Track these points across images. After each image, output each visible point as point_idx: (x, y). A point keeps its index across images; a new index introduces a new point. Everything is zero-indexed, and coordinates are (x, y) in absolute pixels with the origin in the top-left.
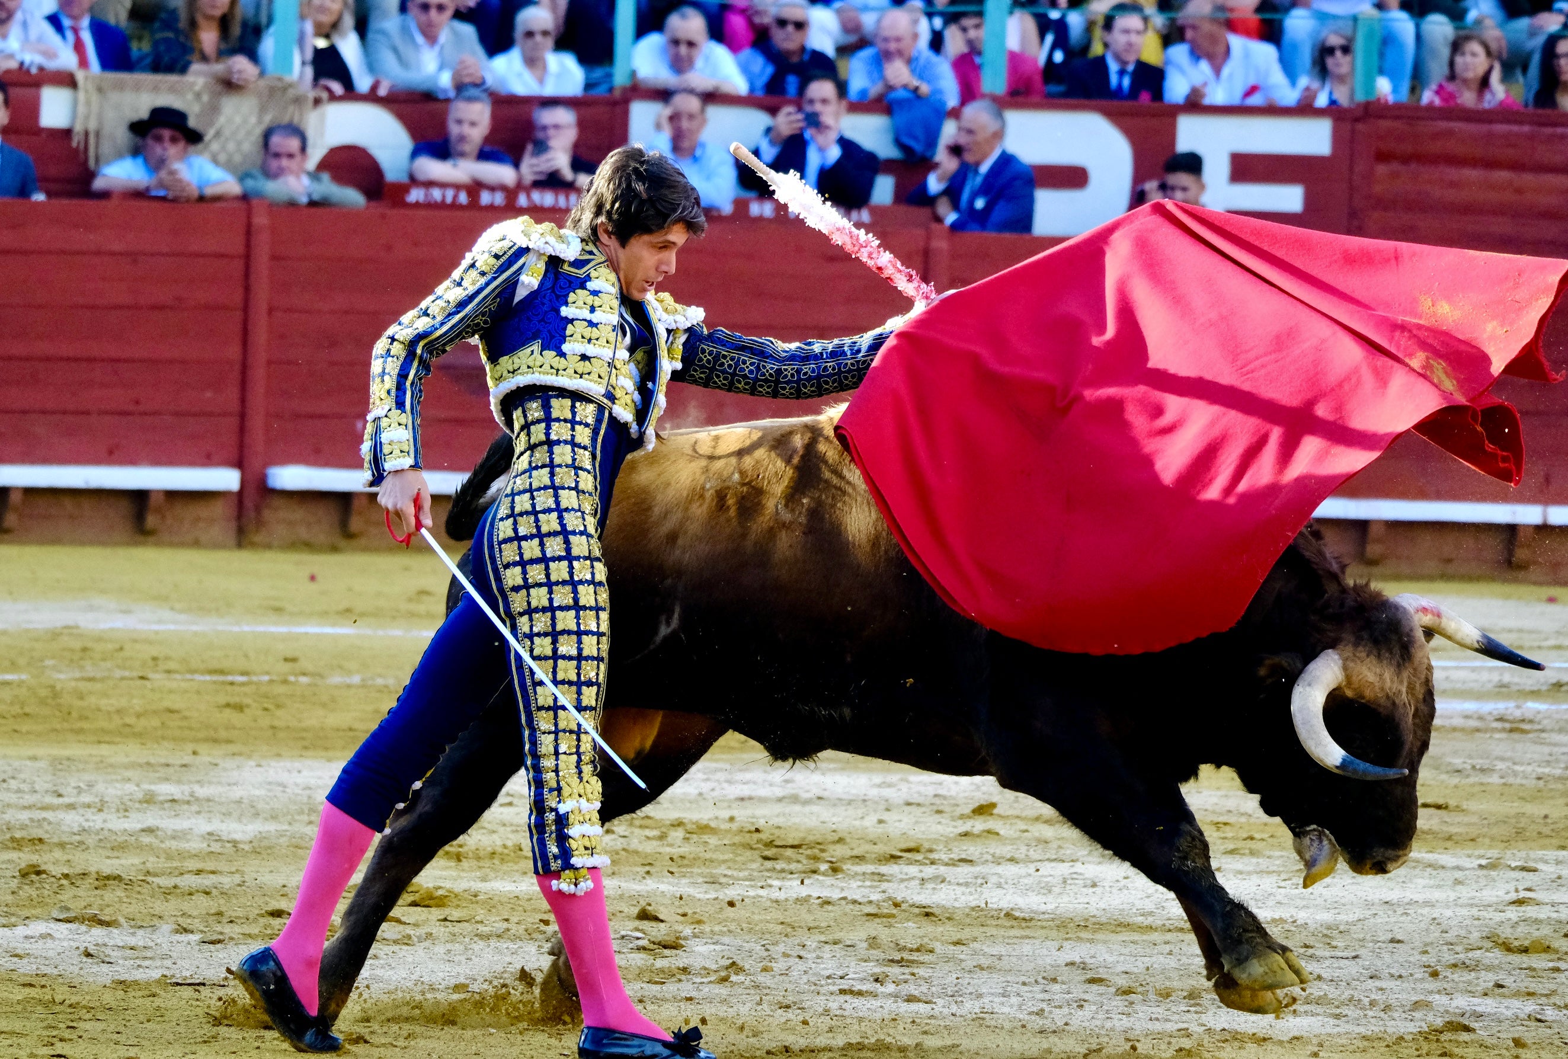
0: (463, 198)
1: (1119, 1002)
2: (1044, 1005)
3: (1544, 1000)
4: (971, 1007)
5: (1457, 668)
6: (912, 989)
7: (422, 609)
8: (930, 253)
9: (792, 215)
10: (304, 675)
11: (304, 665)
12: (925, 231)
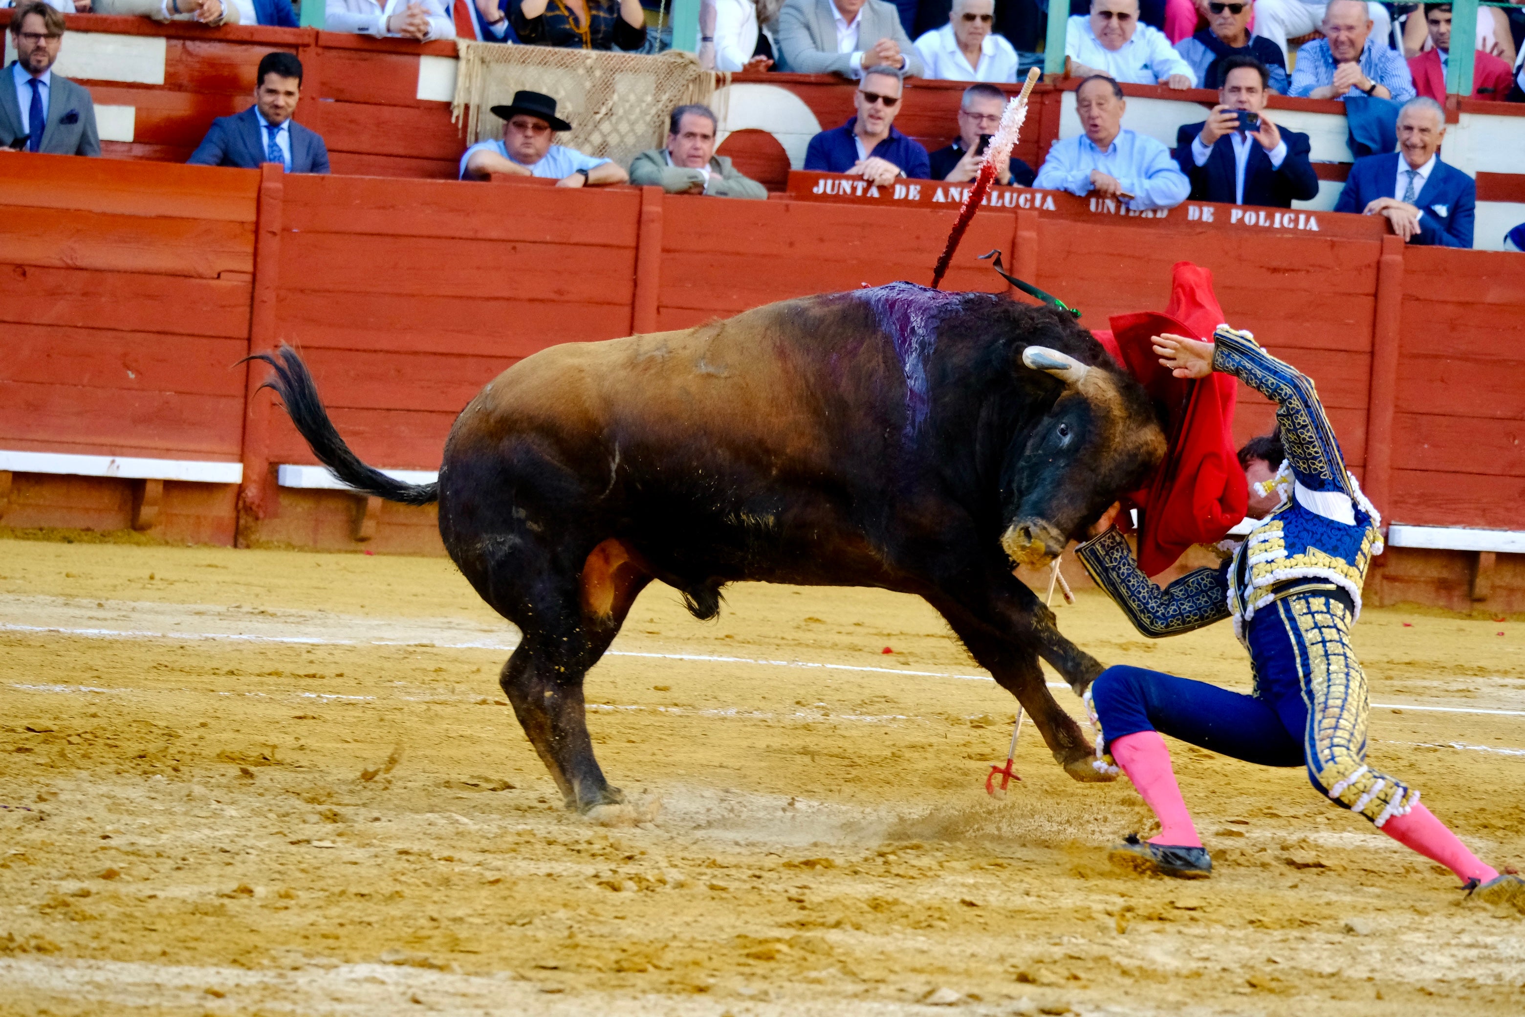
7: (808, 637)
8: (1382, 266)
9: (1234, 220)
10: (676, 705)
11: (676, 694)
12: (1378, 243)
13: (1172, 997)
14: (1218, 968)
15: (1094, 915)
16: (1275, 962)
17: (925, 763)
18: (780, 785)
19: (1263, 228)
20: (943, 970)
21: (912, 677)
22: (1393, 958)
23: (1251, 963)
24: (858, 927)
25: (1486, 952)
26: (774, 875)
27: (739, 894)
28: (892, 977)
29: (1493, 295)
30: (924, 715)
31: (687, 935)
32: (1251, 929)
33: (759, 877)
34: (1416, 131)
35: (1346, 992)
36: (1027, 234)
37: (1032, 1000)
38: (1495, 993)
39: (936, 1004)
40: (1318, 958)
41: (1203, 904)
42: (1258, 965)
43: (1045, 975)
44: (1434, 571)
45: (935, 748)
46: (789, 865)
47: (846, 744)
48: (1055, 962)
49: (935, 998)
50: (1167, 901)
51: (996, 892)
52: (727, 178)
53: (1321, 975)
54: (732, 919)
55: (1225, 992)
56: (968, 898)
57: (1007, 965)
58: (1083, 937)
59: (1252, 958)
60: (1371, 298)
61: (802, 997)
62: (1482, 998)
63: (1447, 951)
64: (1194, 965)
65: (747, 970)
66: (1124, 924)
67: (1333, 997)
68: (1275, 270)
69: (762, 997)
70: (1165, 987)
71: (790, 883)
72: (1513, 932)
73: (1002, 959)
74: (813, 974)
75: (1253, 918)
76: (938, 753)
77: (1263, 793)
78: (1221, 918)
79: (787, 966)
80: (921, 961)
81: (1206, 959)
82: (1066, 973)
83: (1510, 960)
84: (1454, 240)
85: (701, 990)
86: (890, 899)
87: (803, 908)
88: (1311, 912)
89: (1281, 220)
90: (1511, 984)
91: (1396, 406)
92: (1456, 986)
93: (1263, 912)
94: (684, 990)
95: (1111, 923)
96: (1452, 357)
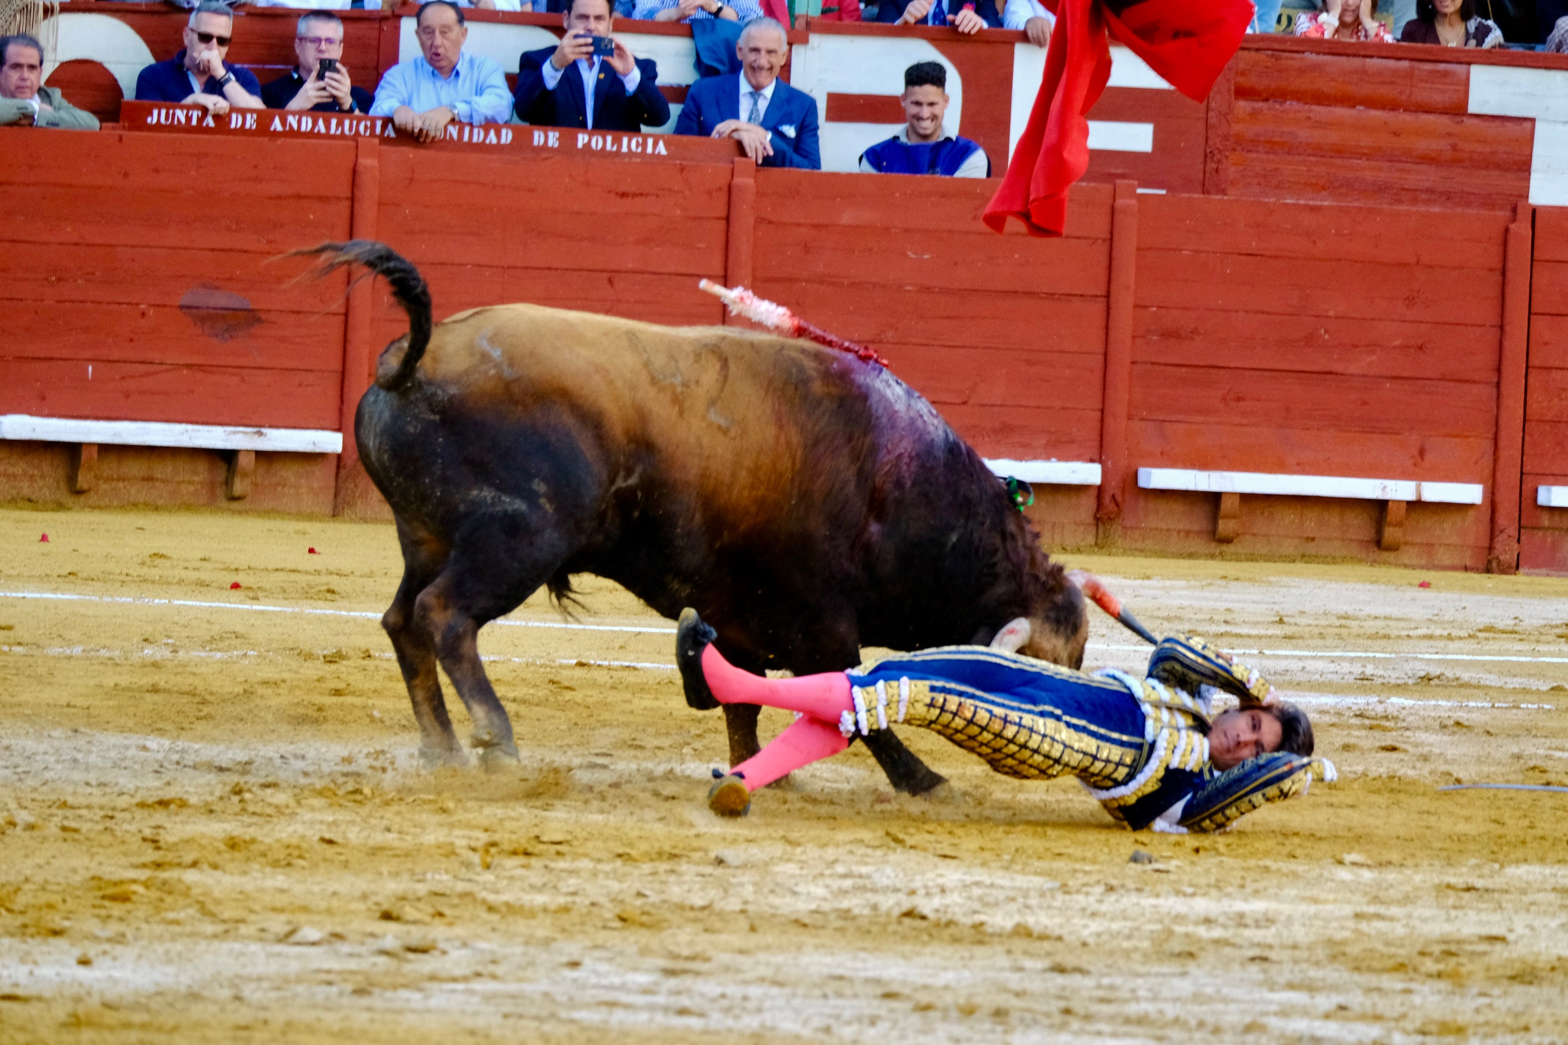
0: (210, 122)
1: (915, 1020)
2: (832, 1022)
3: (1392, 1024)
4: (751, 1022)
5: (1314, 657)
6: (685, 1001)
7: (155, 573)
8: (734, 190)
9: (580, 145)
10: (20, 644)
11: (19, 633)
12: (729, 166)
13: (541, 933)
14: (587, 902)
15: (458, 851)
16: (644, 896)
17: (280, 700)
18: (130, 724)
19: (611, 153)
20: (305, 909)
21: (262, 612)
22: (766, 890)
23: (621, 897)
24: (215, 867)
25: (861, 882)
26: (127, 815)
27: (92, 836)
28: (252, 917)
29: (847, 218)
30: (275, 651)
31: (39, 878)
32: (619, 862)
33: (112, 818)
34: (763, 53)
35: (718, 925)
36: (368, 162)
37: (397, 937)
38: (871, 923)
39: (299, 944)
40: (689, 891)
41: (569, 837)
42: (628, 900)
43: (409, 912)
45: (289, 683)
46: (142, 805)
47: (197, 682)
48: (419, 899)
49: (298, 937)
50: (532, 835)
51: (356, 829)
52: (58, 109)
53: (692, 908)
54: (86, 860)
55: (595, 926)
56: (327, 836)
57: (370, 903)
58: (447, 872)
59: (621, 891)
60: (724, 222)
61: (160, 938)
62: (859, 929)
63: (821, 882)
64: (562, 900)
65: (103, 912)
66: (489, 859)
67: (706, 930)
68: (623, 195)
69: (119, 939)
70: (533, 923)
71: (144, 823)
72: (887, 862)
73: (364, 897)
74: (171, 915)
75: (620, 852)
76: (291, 690)
77: (626, 725)
78: (588, 852)
79: (144, 908)
80: (281, 900)
81: (574, 894)
82: (431, 910)
83: (886, 890)
84: (806, 162)
85: (56, 933)
86: (247, 838)
87: (158, 848)
88: (681, 845)
89: (629, 144)
90: (888, 914)
92: (832, 917)
93: (631, 845)
94: (39, 933)
95: (476, 858)
96: (807, 281)
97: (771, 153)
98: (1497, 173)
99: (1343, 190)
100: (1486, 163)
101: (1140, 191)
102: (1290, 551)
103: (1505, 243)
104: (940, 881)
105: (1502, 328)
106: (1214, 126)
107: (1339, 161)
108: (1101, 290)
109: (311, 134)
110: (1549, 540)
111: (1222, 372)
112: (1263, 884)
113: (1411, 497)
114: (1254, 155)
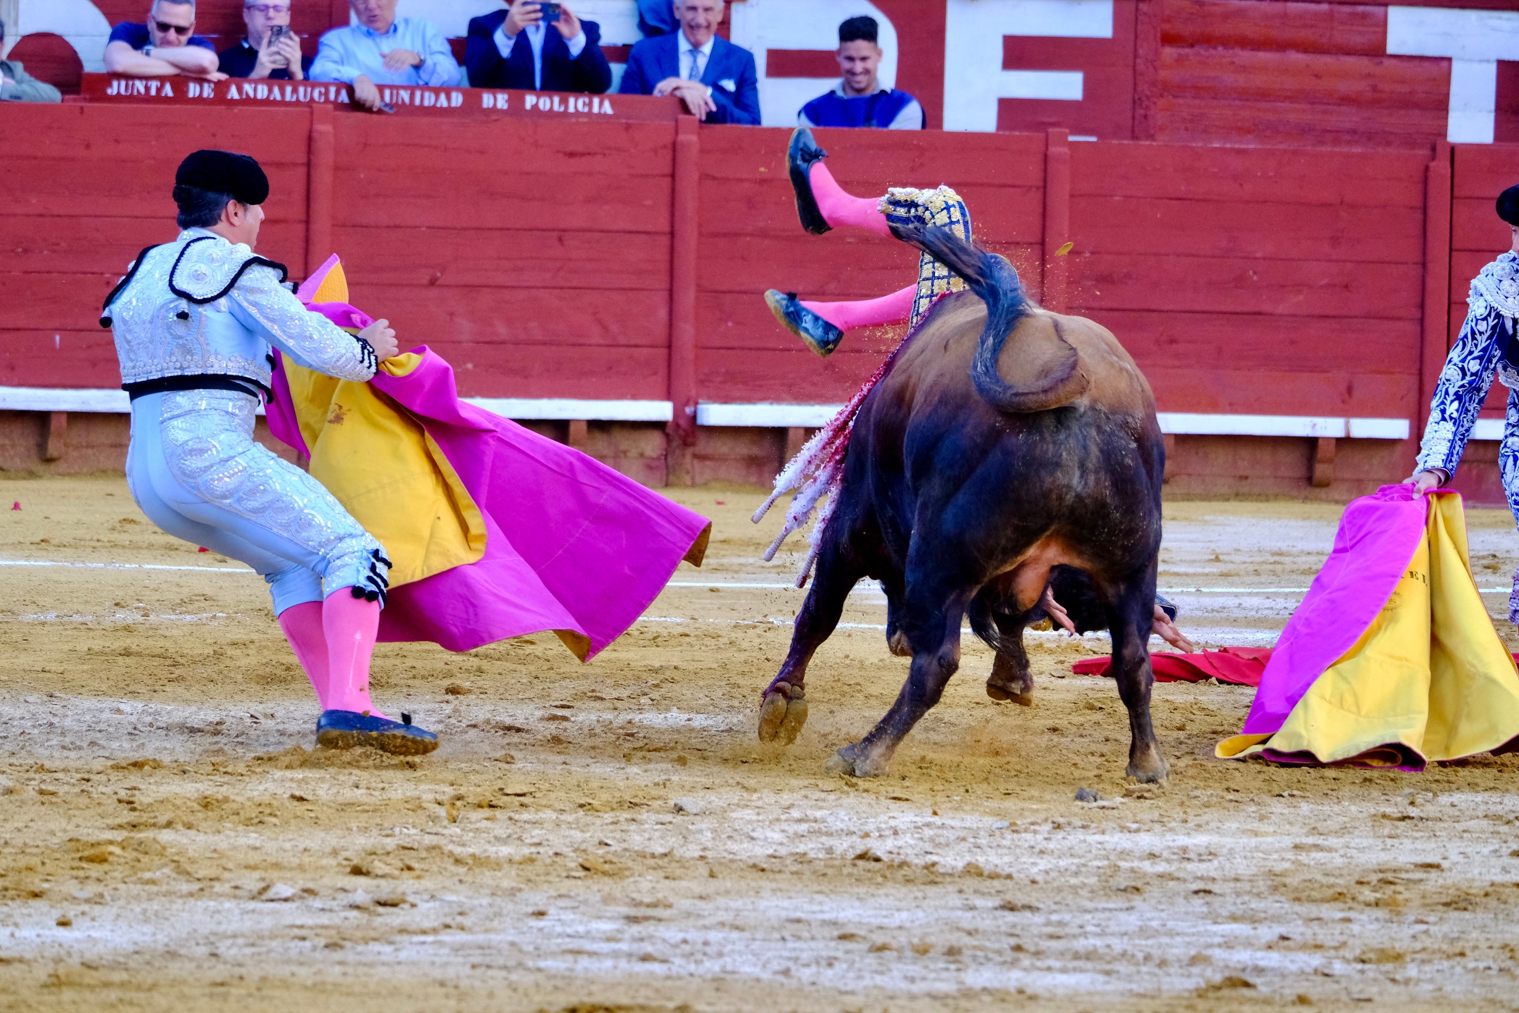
0: (168, 90)
1: (871, 960)
2: (790, 964)
3: (1332, 953)
4: (712, 966)
5: (1250, 594)
6: (648, 948)
7: (124, 539)
8: (678, 147)
9: (528, 106)
12: (673, 123)
13: (506, 884)
14: (551, 853)
15: (424, 805)
16: (607, 844)
17: (250, 660)
18: (104, 687)
19: (558, 114)
20: (277, 866)
21: (230, 575)
22: (724, 836)
23: (583, 847)
24: (189, 827)
25: (816, 826)
26: (103, 778)
27: (68, 798)
28: (227, 875)
30: (245, 612)
31: (18, 841)
32: (581, 812)
33: (88, 780)
34: (700, 11)
35: (678, 872)
36: (323, 128)
37: (367, 892)
38: (826, 866)
39: (272, 900)
40: (649, 839)
41: (533, 790)
42: (591, 849)
43: (379, 867)
44: (744, 448)
45: (257, 644)
46: (117, 767)
47: (168, 644)
48: (388, 853)
49: (270, 894)
50: (496, 788)
51: (326, 786)
52: (19, 82)
53: (653, 856)
54: (64, 823)
55: (559, 876)
56: (298, 793)
57: (340, 858)
58: (414, 827)
59: (584, 842)
60: (669, 179)
61: (137, 898)
62: (815, 872)
63: (777, 828)
64: (526, 851)
65: (81, 873)
66: (455, 813)
67: (667, 878)
68: (572, 155)
69: (98, 900)
70: (499, 874)
71: (120, 785)
72: (841, 806)
73: (335, 852)
74: (147, 875)
75: (582, 802)
76: (259, 650)
77: (585, 676)
78: (551, 803)
79: (120, 868)
80: (254, 858)
81: (539, 844)
82: (400, 865)
83: (840, 833)
84: (746, 117)
85: (36, 895)
86: (220, 797)
87: (134, 809)
88: (640, 794)
89: (577, 104)
90: (843, 857)
91: (698, 286)
92: (788, 862)
93: (592, 795)
94: (19, 896)
95: (442, 812)
96: (751, 235)
97: (714, 108)
98: (1417, 112)
99: (1268, 133)
100: (1406, 103)
101: (1071, 138)
102: (1225, 490)
103: (1425, 182)
104: (892, 823)
105: (1424, 265)
106: (1142, 74)
107: (1263, 105)
108: (1037, 238)
109: (266, 102)
110: (1474, 472)
111: (1155, 315)
112: (1206, 818)
113: (1341, 434)
114: (1181, 101)
